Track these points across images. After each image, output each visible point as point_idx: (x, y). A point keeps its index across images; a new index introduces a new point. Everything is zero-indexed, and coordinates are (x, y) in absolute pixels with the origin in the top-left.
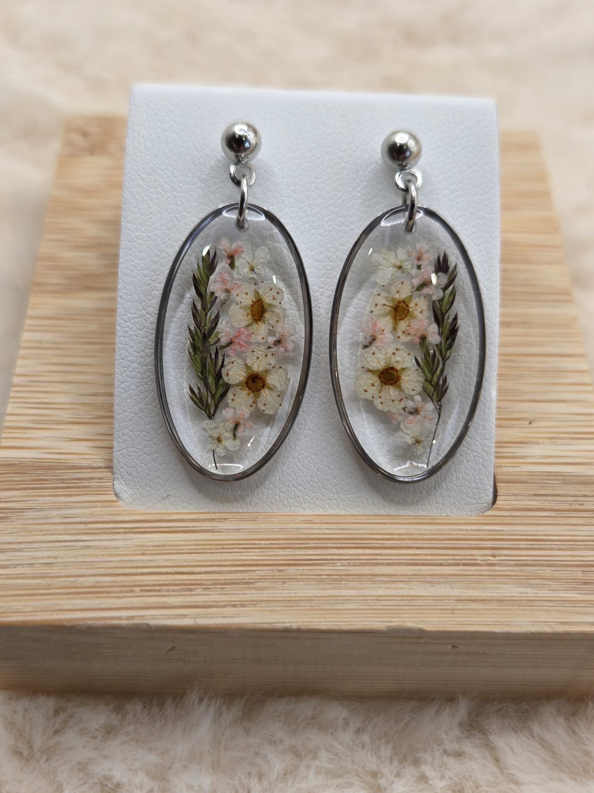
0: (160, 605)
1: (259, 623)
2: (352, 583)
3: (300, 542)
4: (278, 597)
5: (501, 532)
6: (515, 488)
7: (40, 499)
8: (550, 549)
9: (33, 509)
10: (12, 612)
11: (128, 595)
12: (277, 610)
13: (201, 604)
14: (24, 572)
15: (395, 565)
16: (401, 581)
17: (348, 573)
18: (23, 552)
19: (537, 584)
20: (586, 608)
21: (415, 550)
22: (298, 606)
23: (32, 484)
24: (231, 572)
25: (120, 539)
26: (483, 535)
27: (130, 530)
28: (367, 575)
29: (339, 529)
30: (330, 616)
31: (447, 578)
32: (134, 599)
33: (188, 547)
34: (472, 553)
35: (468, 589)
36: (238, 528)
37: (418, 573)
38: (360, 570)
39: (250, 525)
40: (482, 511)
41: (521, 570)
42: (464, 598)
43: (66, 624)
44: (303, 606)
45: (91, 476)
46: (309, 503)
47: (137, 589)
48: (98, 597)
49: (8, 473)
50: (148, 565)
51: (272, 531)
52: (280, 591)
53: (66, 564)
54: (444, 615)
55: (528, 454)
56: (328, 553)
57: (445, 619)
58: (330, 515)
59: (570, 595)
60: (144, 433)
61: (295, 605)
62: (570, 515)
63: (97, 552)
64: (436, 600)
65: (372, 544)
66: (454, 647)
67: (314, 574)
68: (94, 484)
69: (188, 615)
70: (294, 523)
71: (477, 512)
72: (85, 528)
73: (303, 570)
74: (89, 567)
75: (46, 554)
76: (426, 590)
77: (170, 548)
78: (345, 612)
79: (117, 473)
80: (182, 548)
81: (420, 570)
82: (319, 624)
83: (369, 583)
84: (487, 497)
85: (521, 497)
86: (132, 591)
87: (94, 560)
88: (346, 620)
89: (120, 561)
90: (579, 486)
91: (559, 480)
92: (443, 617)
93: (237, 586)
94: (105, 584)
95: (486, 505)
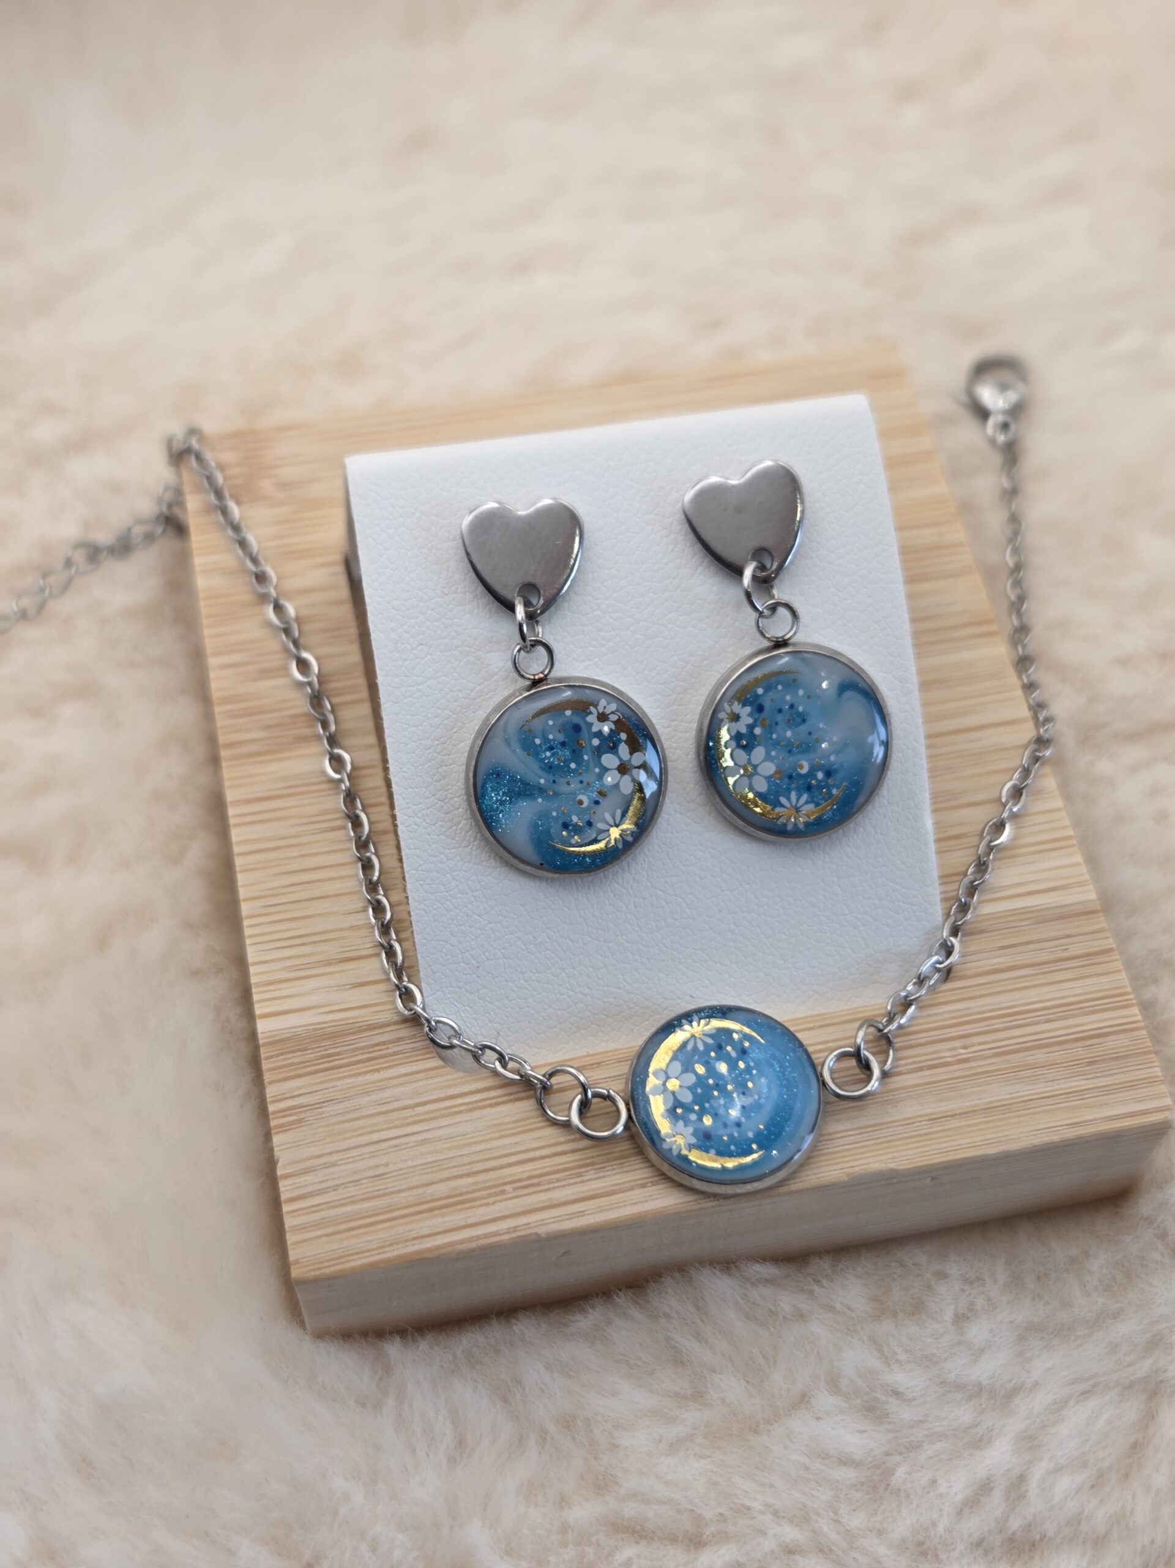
0: (546, 1204)
7: (338, 1083)
8: (1037, 1023)
9: (333, 1100)
10: (353, 1255)
11: (499, 1198)
13: (598, 1192)
14: (350, 1195)
18: (339, 1165)
19: (1029, 1077)
20: (1098, 1098)
23: (320, 1064)
25: (466, 1121)
27: (475, 1105)
31: (911, 1092)
32: (509, 1202)
34: (936, 1049)
35: (941, 1101)
41: (1004, 1061)
42: (938, 1116)
43: (428, 1255)
47: (508, 1188)
48: (461, 1210)
49: (282, 1054)
53: (403, 1172)
54: (918, 1144)
57: (920, 1150)
59: (1075, 1084)
62: (1053, 969)
63: (439, 1146)
64: (902, 1125)
66: (933, 1179)
68: (406, 1047)
69: (587, 1210)
72: (412, 1114)
74: (434, 1169)
75: (371, 1162)
76: (888, 1113)
85: (984, 954)
86: (503, 1192)
87: (438, 1158)
89: (474, 1153)
90: (1057, 922)
92: (917, 1148)
94: (464, 1190)
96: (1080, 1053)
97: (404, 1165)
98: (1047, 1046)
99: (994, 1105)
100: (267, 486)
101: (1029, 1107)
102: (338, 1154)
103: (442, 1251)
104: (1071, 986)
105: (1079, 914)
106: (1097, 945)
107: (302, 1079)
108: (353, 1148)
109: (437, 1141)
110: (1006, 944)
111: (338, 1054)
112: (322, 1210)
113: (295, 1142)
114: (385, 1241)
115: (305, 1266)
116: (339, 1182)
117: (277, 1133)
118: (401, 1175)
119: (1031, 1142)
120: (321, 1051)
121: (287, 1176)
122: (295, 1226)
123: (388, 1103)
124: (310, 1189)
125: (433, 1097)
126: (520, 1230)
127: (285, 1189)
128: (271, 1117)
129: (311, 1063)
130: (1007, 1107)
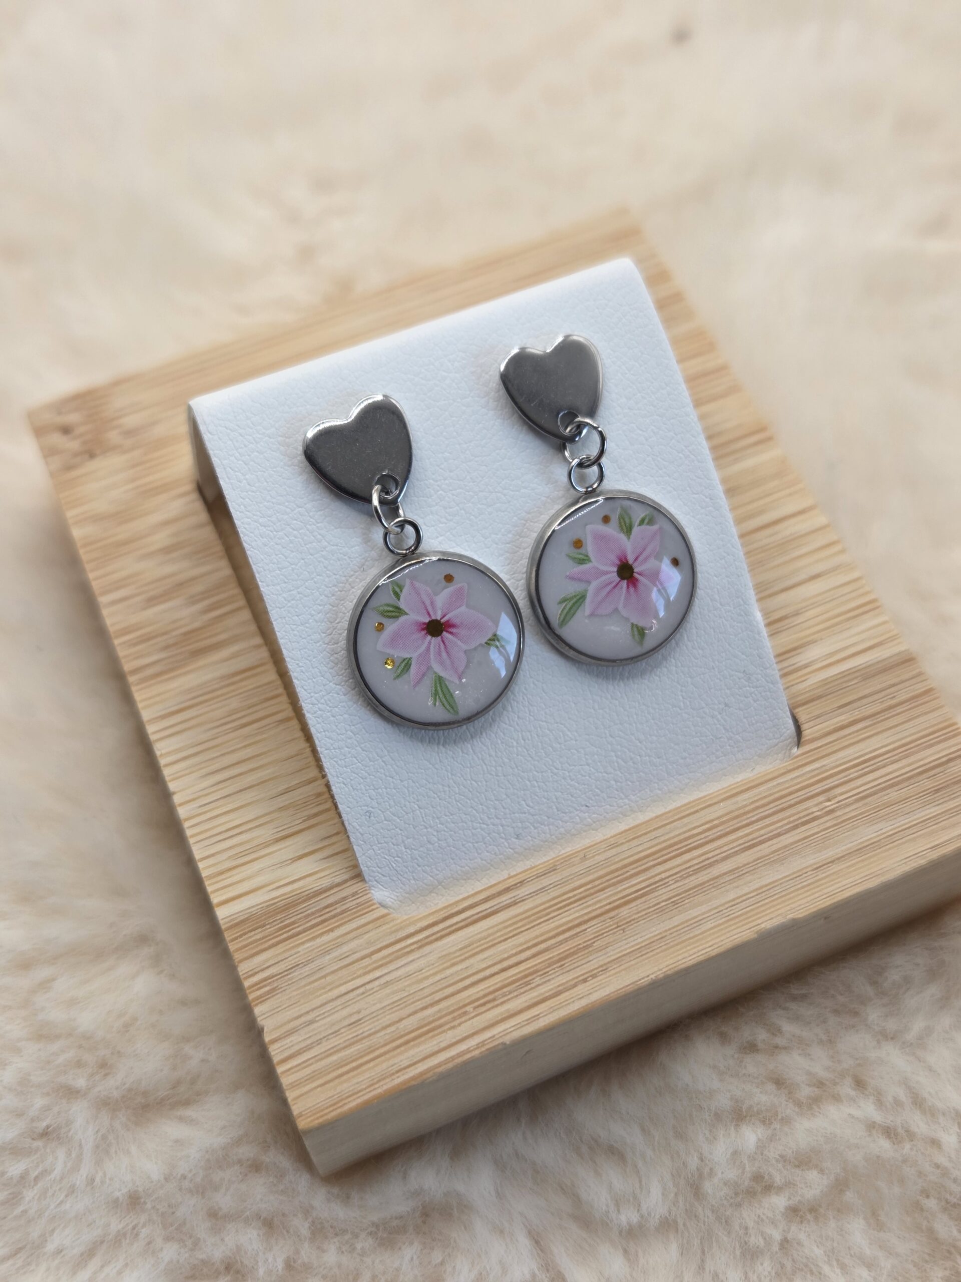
0: (504, 1016)
1: (621, 989)
2: (696, 898)
3: (616, 874)
4: (626, 949)
5: (824, 768)
7: (299, 949)
8: (884, 766)
9: (299, 964)
10: (347, 1097)
11: (463, 1019)
12: (632, 965)
13: (547, 994)
14: (332, 1045)
15: (732, 857)
16: (747, 873)
17: (686, 888)
18: (317, 1021)
19: (889, 814)
20: (951, 820)
21: (744, 829)
22: (651, 951)
23: (280, 935)
24: (561, 943)
25: (418, 958)
26: (806, 780)
27: (423, 942)
28: (708, 881)
29: (650, 840)
30: (691, 947)
31: (792, 848)
32: (473, 1022)
33: (499, 934)
34: (805, 807)
35: (819, 851)
36: (540, 887)
37: (759, 855)
38: (697, 878)
39: (554, 878)
40: (788, 748)
41: (865, 805)
42: (820, 864)
43: (413, 1083)
44: (657, 948)
45: (343, 896)
47: (469, 1008)
49: (245, 934)
50: (466, 974)
51: (580, 875)
52: (625, 942)
53: (374, 1015)
54: (809, 893)
55: (810, 660)
56: (653, 874)
57: (812, 897)
58: (631, 828)
59: (928, 812)
61: (648, 950)
62: (886, 716)
63: (401, 985)
64: (791, 879)
65: (694, 842)
66: (826, 918)
67: (651, 905)
68: (351, 904)
69: (541, 1013)
70: (599, 854)
71: (783, 752)
73: (637, 905)
75: (345, 1012)
76: (777, 871)
77: (479, 944)
78: (705, 934)
79: (370, 880)
80: (491, 938)
82: (684, 961)
83: (713, 890)
85: (826, 716)
86: (465, 1013)
87: (402, 996)
88: (710, 944)
89: (432, 984)
90: (881, 675)
91: (857, 677)
92: (809, 896)
93: (576, 956)
94: (431, 1019)
95: (789, 740)
96: (926, 784)
97: (374, 1008)
98: (897, 784)
99: (865, 844)
100: (113, 436)
101: (895, 840)
102: (315, 1011)
103: (425, 1077)
104: (905, 728)
105: (897, 665)
106: (920, 688)
107: (267, 952)
108: (326, 1003)
110: (843, 703)
111: (293, 923)
112: (312, 1064)
113: (274, 1009)
114: (373, 1079)
115: (310, 1116)
116: (322, 1037)
117: (257, 1005)
118: (373, 1018)
119: (904, 869)
120: (278, 924)
121: (274, 1041)
122: (291, 1084)
123: (347, 957)
124: (297, 1048)
125: (385, 943)
126: (488, 1043)
127: (276, 1052)
128: (248, 991)
129: (272, 937)
130: (876, 844)
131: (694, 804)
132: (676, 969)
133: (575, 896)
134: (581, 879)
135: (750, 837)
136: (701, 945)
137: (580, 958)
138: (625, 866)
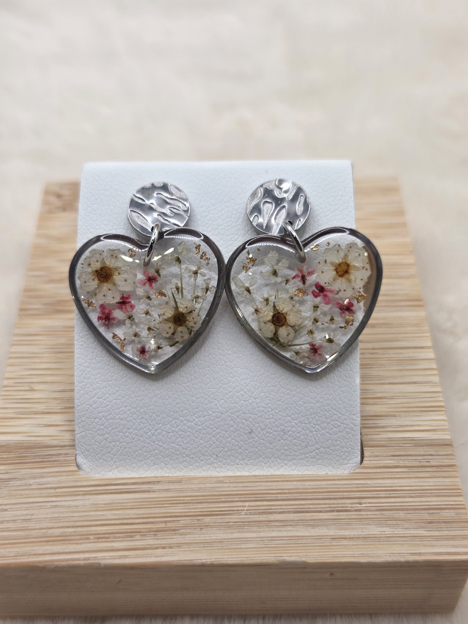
0: (109, 549)
1: (182, 560)
2: (253, 527)
3: (214, 497)
4: (197, 540)
5: (366, 485)
6: (377, 451)
7: (21, 471)
8: (404, 497)
9: (16, 478)
11: (85, 541)
12: (196, 550)
13: (139, 547)
14: (9, 526)
15: (286, 513)
16: (290, 525)
17: (250, 520)
18: (8, 511)
19: (394, 524)
20: (431, 542)
21: (301, 501)
23: (16, 460)
24: (162, 522)
25: (81, 500)
26: (352, 488)
27: (87, 493)
28: (264, 521)
29: (244, 487)
30: (235, 553)
31: (324, 522)
32: (90, 545)
33: (130, 504)
34: (344, 502)
35: (340, 530)
36: (167, 488)
37: (302, 518)
38: (259, 517)
39: (177, 486)
40: (353, 469)
41: (381, 514)
42: (337, 537)
43: (38, 565)
44: (215, 547)
45: (59, 453)
46: (221, 467)
47: (92, 537)
48: (63, 544)
50: (100, 518)
51: (193, 490)
52: (198, 536)
53: (40, 520)
54: (322, 550)
55: (388, 425)
56: (234, 505)
57: (323, 554)
58: (237, 476)
59: (419, 532)
60: (97, 419)
61: (210, 546)
62: (419, 470)
63: (62, 510)
64: (316, 539)
66: (331, 574)
67: (224, 521)
68: (61, 458)
69: (130, 555)
70: (210, 483)
71: (349, 470)
72: (54, 492)
73: (216, 519)
74: (56, 521)
75: (25, 512)
76: (309, 531)
77: (117, 505)
78: (247, 550)
79: (78, 450)
80: (125, 505)
81: (304, 516)
82: (227, 559)
83: (265, 527)
84: (356, 459)
85: (382, 457)
86: (88, 539)
87: (60, 516)
88: (248, 556)
89: (79, 516)
90: (427, 447)
91: (411, 443)
92: (322, 552)
93: (167, 533)
94: (68, 534)
95: (355, 464)
96: (425, 516)
97: (41, 516)
98: (407, 510)
99: (371, 536)
101: (390, 540)
104: (428, 481)
105: (439, 445)
106: (447, 462)
107: (3, 466)
109: (62, 507)
110: (396, 454)
111: (26, 457)
114: (18, 554)
116: (5, 519)
118: (38, 521)
119: (387, 559)
120: (19, 454)
123: (43, 484)
125: (67, 485)
129: (12, 459)
130: (378, 539)
131: (278, 476)
132: (220, 562)
133: (184, 500)
134: (192, 492)
135: (302, 507)
136: (242, 555)
137: (169, 535)
138: (221, 495)
